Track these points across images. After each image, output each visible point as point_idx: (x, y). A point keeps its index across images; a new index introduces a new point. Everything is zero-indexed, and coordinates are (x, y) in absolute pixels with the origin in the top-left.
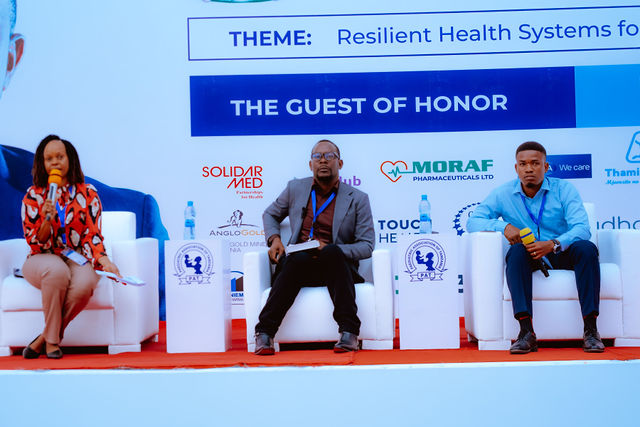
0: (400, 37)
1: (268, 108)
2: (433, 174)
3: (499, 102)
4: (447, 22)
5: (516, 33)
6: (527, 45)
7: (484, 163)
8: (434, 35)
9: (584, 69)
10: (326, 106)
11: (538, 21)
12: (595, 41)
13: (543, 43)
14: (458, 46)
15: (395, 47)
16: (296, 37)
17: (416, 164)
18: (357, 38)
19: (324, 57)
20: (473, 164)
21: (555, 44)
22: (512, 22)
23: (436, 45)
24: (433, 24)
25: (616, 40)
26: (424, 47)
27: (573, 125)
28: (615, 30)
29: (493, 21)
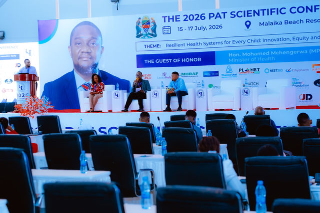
0: (179, 45)
1: (152, 61)
2: (185, 76)
3: (199, 59)
4: (188, 42)
5: (203, 44)
6: (205, 46)
7: (196, 73)
8: (186, 45)
9: (217, 52)
10: (164, 61)
11: (207, 41)
12: (219, 45)
13: (209, 46)
14: (191, 47)
15: (178, 48)
16: (157, 46)
17: (182, 74)
18: (170, 46)
19: (163, 50)
20: (194, 73)
21: (211, 46)
22: (202, 41)
23: (186, 47)
24: (185, 42)
25: (224, 45)
26: (184, 48)
27: (214, 64)
28: (224, 43)
29: (198, 41)
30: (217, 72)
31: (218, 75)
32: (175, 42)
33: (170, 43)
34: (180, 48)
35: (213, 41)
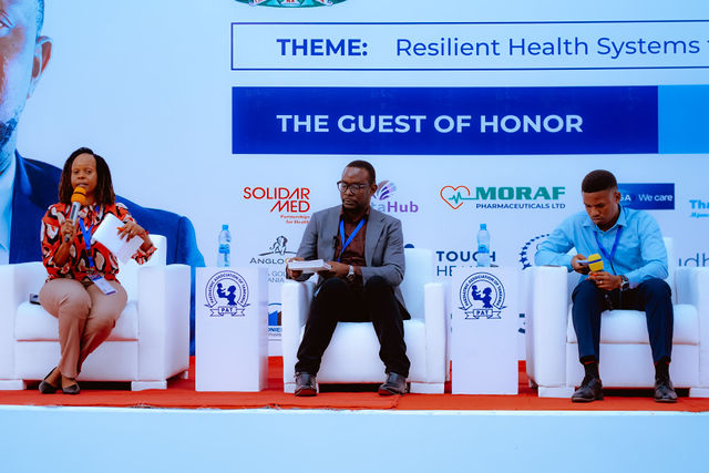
0: (465, 49)
1: (318, 124)
2: (498, 201)
3: (573, 123)
4: (517, 34)
5: (594, 47)
6: (606, 61)
7: (556, 190)
8: (503, 48)
10: (382, 123)
11: (618, 35)
12: (682, 58)
13: (624, 59)
14: (529, 60)
15: (460, 60)
16: (350, 47)
17: (480, 190)
18: (418, 49)
19: (381, 69)
20: (543, 192)
21: (637, 60)
22: (590, 34)
23: (505, 59)
24: (502, 35)
25: (705, 57)
27: (655, 151)
28: (704, 46)
29: (568, 33)
30: (669, 189)
31: (670, 205)
32: (449, 32)
33: (417, 35)
34: (472, 61)
35: (650, 33)
